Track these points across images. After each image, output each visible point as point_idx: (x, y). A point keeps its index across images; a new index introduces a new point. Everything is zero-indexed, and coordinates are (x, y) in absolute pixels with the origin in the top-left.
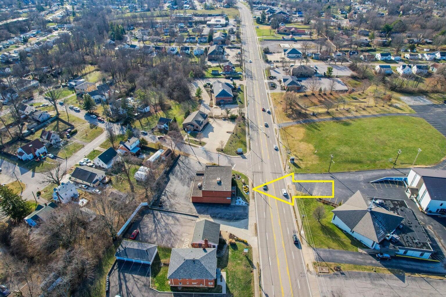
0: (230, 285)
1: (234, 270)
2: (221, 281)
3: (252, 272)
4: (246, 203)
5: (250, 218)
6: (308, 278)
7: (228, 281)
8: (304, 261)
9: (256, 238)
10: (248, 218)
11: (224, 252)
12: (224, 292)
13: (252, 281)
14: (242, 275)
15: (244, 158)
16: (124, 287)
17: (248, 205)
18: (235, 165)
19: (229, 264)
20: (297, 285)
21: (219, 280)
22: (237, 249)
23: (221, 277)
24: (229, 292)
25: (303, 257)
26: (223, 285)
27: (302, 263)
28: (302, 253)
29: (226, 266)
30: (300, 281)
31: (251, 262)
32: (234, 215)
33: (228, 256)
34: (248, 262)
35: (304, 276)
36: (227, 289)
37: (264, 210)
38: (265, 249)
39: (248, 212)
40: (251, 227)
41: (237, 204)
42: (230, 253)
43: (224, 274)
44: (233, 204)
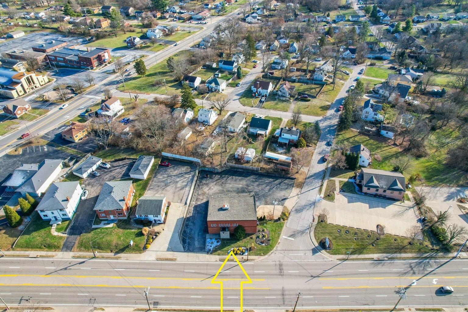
0: (99, 230)
1: (113, 234)
2: (104, 224)
3: (112, 251)
4: (210, 250)
5: (186, 254)
6: (86, 306)
7: (103, 228)
8: (110, 307)
9: (154, 259)
10: (185, 252)
11: (135, 226)
12: (94, 226)
13: (101, 251)
14: (106, 240)
15: (315, 251)
16: (117, 168)
17: (208, 253)
18: (292, 239)
19: (121, 230)
20: (82, 292)
21: (106, 222)
22: (137, 237)
23: (109, 224)
24: (93, 230)
25: (115, 307)
26: (101, 226)
27: (107, 303)
28: (121, 307)
29: (119, 227)
30: (86, 296)
31: (122, 250)
32: (192, 238)
33: (130, 229)
34: (122, 247)
35: (90, 302)
36: (96, 229)
37: (197, 271)
38: (137, 266)
39: (196, 252)
40: (170, 255)
41: (208, 240)
42: (133, 230)
43: (111, 225)
44: (208, 236)
